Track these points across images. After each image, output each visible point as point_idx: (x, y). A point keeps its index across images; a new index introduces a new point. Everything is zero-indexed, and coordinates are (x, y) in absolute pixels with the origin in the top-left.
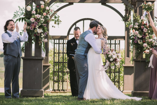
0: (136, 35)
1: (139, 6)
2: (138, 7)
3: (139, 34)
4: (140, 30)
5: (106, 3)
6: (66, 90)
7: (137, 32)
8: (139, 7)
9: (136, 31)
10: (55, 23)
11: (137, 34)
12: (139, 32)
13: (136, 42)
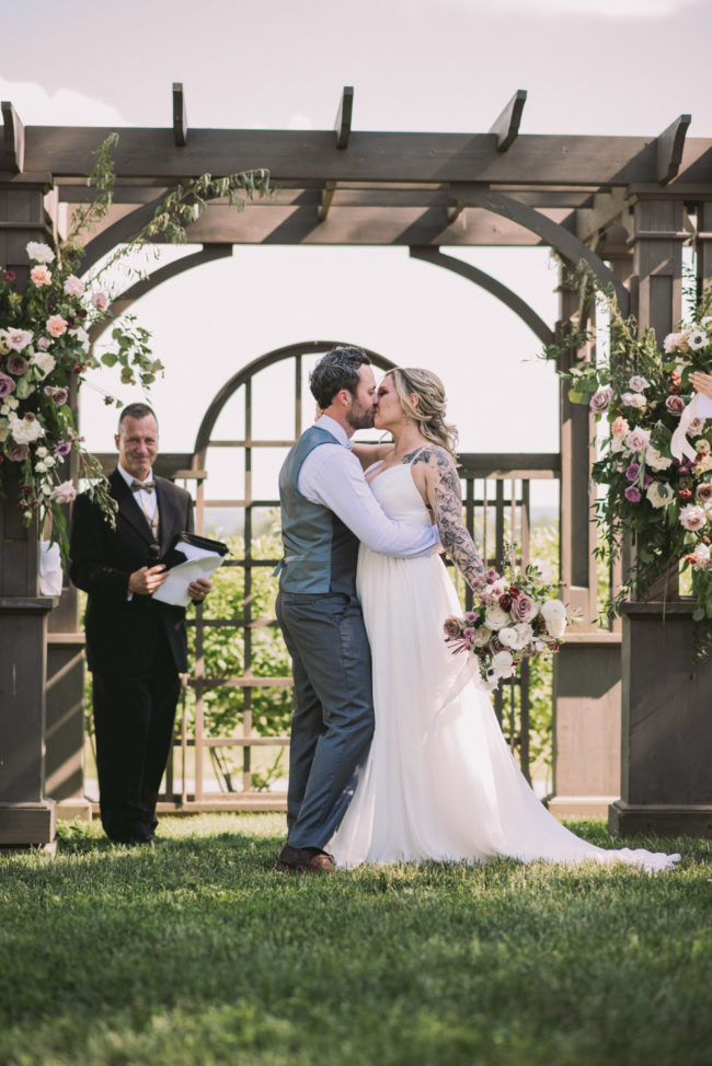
0: (637, 454)
1: (654, 272)
2: (648, 278)
3: (651, 449)
4: (659, 423)
5: (436, 248)
6: (191, 798)
7: (643, 434)
8: (651, 276)
9: (638, 429)
10: (127, 376)
11: (640, 449)
12: (652, 436)
13: (636, 498)
